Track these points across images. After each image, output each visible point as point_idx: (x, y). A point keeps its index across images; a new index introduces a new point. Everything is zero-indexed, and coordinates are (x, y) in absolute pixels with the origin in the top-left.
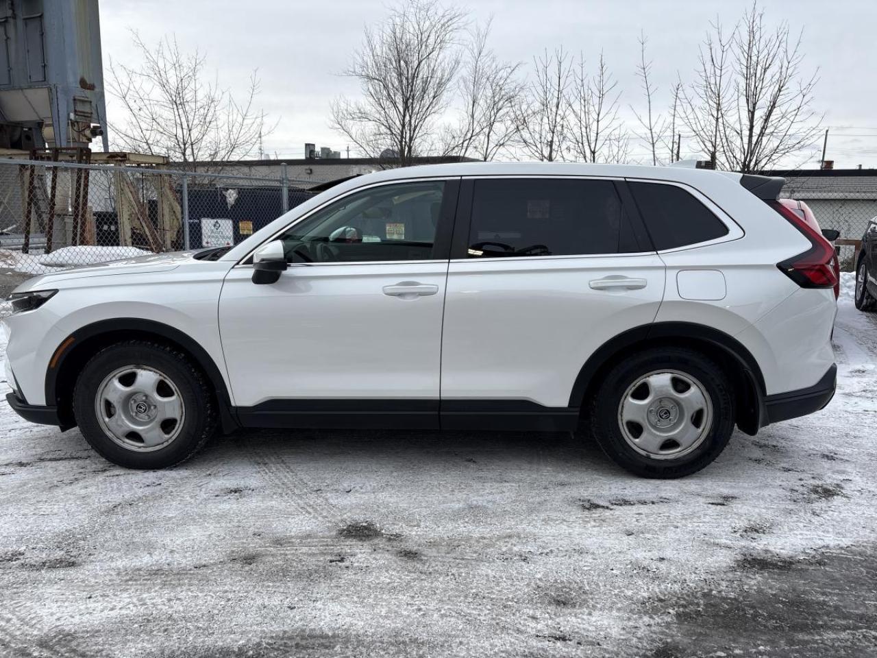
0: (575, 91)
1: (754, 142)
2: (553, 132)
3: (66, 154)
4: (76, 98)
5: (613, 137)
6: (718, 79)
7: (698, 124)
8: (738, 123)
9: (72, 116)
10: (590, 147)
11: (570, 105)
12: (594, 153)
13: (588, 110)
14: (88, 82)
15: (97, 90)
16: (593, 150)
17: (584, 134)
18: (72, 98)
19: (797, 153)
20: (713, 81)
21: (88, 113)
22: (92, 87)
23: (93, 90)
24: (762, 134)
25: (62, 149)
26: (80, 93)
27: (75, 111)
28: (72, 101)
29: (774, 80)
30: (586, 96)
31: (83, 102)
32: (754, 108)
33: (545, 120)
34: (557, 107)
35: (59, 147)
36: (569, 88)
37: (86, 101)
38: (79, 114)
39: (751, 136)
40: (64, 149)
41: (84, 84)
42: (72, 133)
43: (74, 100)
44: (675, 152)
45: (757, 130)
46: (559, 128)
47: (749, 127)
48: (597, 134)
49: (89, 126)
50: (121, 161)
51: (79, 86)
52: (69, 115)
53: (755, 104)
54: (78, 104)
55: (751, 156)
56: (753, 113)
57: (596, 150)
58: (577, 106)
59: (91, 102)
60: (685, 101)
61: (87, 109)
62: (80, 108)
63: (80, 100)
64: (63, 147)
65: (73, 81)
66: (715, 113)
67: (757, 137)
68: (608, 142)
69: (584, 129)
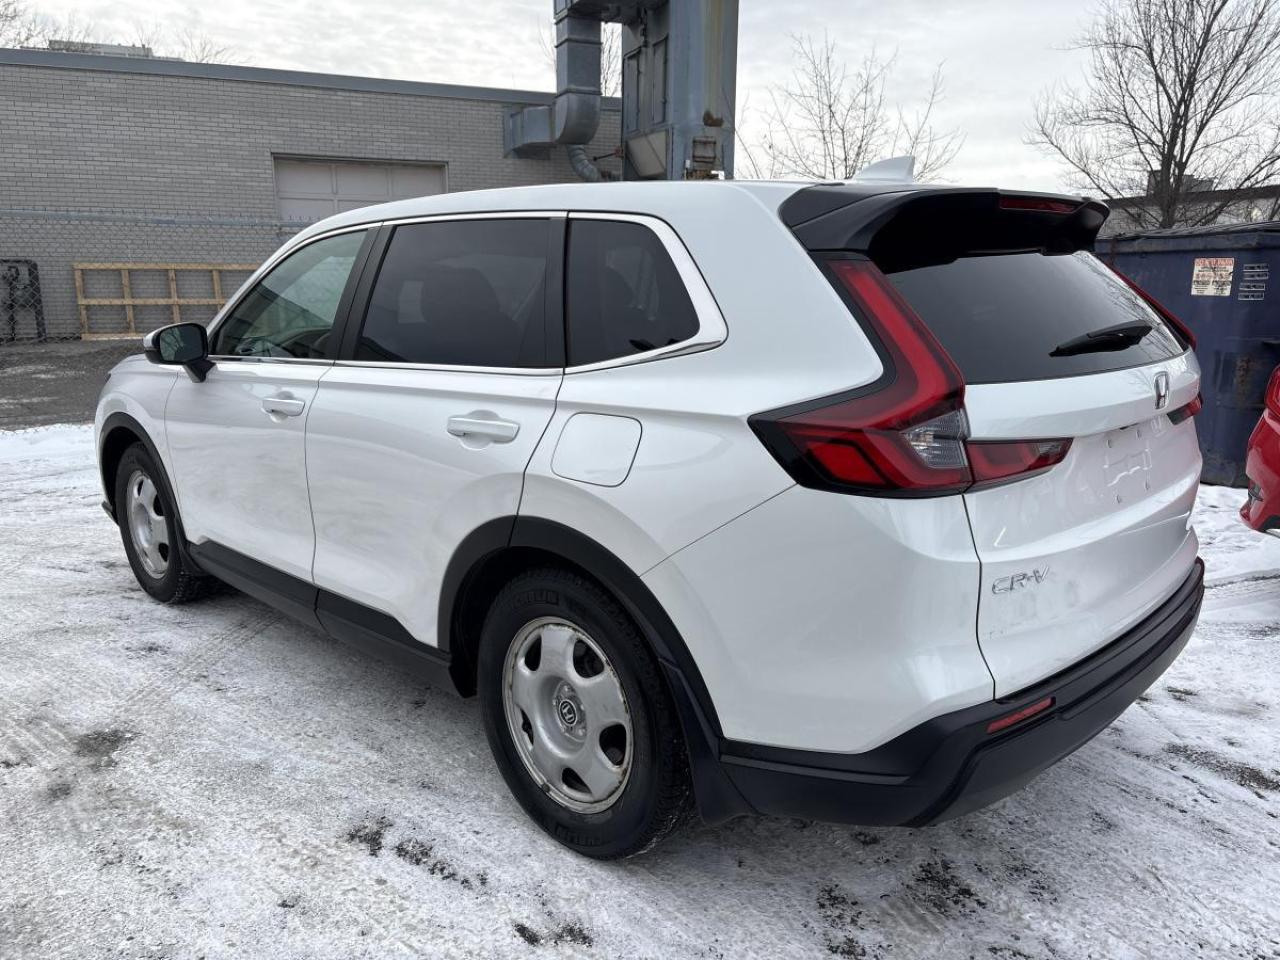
4: (697, 139)
9: (688, 163)
14: (715, 117)
15: (726, 125)
18: (691, 141)
21: (710, 158)
22: (718, 123)
23: (720, 126)
26: (703, 132)
27: (693, 157)
28: (690, 144)
31: (705, 143)
37: (709, 143)
38: (698, 159)
41: (709, 121)
43: (694, 142)
49: (710, 175)
51: (702, 123)
52: (684, 162)
54: (698, 147)
59: (715, 143)
61: (709, 152)
62: (700, 152)
63: (700, 142)
65: (694, 117)
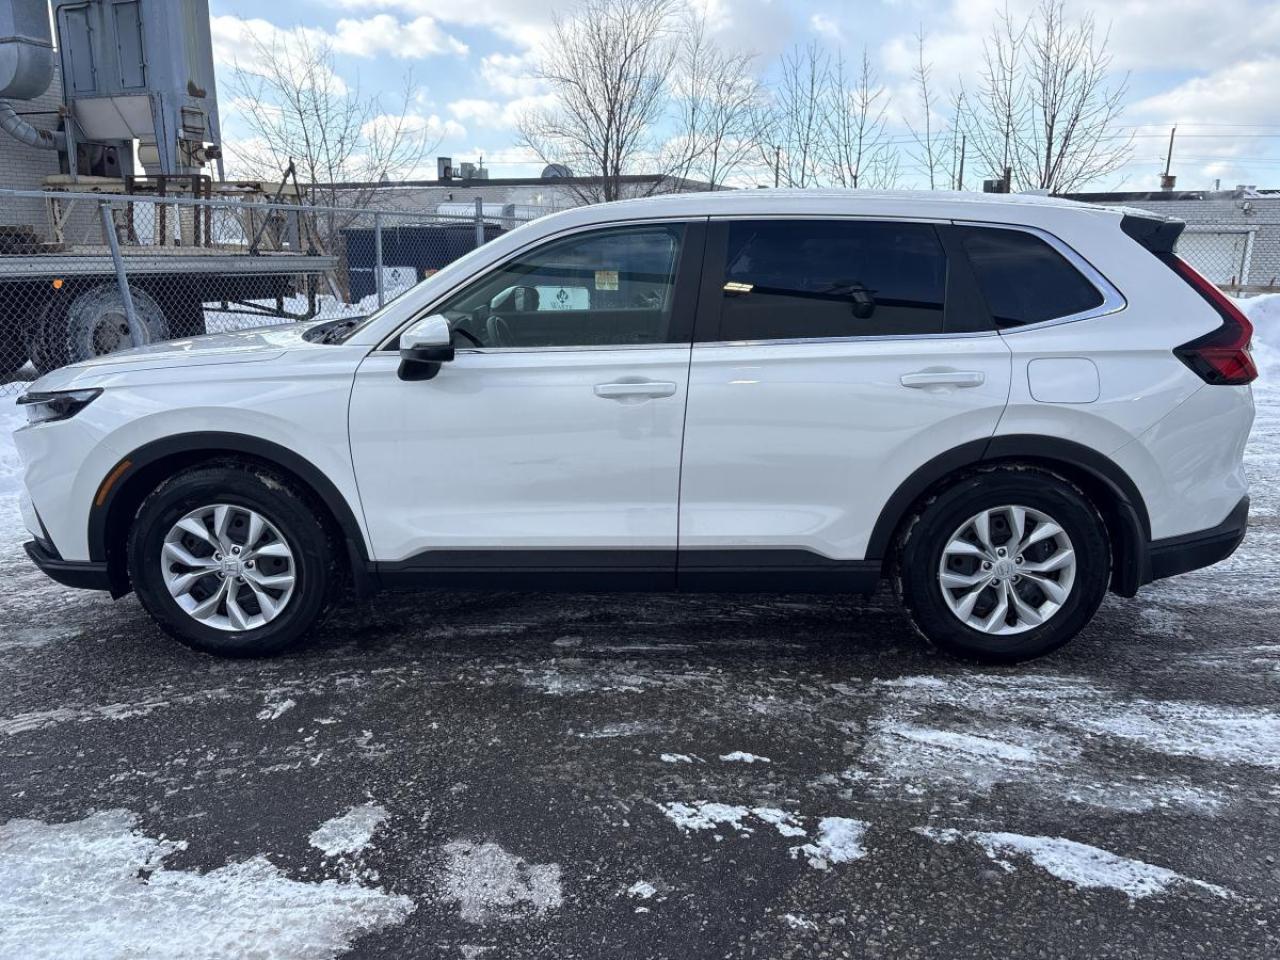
0: (831, 99)
1: (1052, 164)
2: (805, 152)
3: (176, 183)
4: (185, 108)
5: (879, 158)
6: (1008, 83)
7: (985, 142)
8: (1033, 140)
9: (181, 133)
10: (850, 170)
11: (826, 117)
12: (855, 178)
13: (848, 123)
14: (198, 88)
15: (208, 97)
16: (854, 174)
17: (843, 154)
18: (180, 109)
19: (1102, 178)
20: (1001, 87)
21: (199, 128)
22: (201, 94)
23: (204, 97)
24: (1062, 154)
25: (170, 176)
26: (189, 102)
27: (184, 126)
28: (179, 114)
29: (1077, 86)
30: (846, 105)
31: (193, 114)
32: (1053, 121)
33: (795, 136)
34: (810, 119)
35: (166, 174)
36: (824, 96)
37: (197, 113)
38: (189, 129)
39: (1049, 157)
40: (173, 176)
41: (193, 91)
42: (181, 156)
43: (183, 111)
44: (957, 177)
45: (1056, 150)
46: (813, 146)
47: (1047, 145)
48: (860, 154)
49: (201, 147)
50: (253, 192)
51: (187, 93)
52: (177, 131)
53: (1054, 117)
54: (188, 116)
55: (1049, 181)
56: (1051, 128)
57: (859, 174)
58: (833, 118)
59: (202, 114)
60: (968, 112)
61: (197, 123)
62: (190, 121)
63: (189, 112)
64: (171, 173)
65: (179, 85)
66: (1005, 128)
67: (1056, 158)
68: (873, 164)
69: (842, 148)
